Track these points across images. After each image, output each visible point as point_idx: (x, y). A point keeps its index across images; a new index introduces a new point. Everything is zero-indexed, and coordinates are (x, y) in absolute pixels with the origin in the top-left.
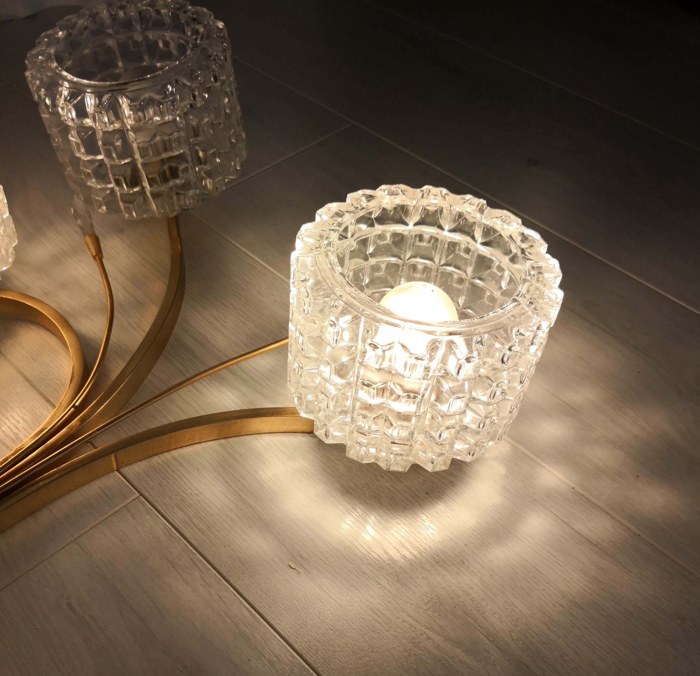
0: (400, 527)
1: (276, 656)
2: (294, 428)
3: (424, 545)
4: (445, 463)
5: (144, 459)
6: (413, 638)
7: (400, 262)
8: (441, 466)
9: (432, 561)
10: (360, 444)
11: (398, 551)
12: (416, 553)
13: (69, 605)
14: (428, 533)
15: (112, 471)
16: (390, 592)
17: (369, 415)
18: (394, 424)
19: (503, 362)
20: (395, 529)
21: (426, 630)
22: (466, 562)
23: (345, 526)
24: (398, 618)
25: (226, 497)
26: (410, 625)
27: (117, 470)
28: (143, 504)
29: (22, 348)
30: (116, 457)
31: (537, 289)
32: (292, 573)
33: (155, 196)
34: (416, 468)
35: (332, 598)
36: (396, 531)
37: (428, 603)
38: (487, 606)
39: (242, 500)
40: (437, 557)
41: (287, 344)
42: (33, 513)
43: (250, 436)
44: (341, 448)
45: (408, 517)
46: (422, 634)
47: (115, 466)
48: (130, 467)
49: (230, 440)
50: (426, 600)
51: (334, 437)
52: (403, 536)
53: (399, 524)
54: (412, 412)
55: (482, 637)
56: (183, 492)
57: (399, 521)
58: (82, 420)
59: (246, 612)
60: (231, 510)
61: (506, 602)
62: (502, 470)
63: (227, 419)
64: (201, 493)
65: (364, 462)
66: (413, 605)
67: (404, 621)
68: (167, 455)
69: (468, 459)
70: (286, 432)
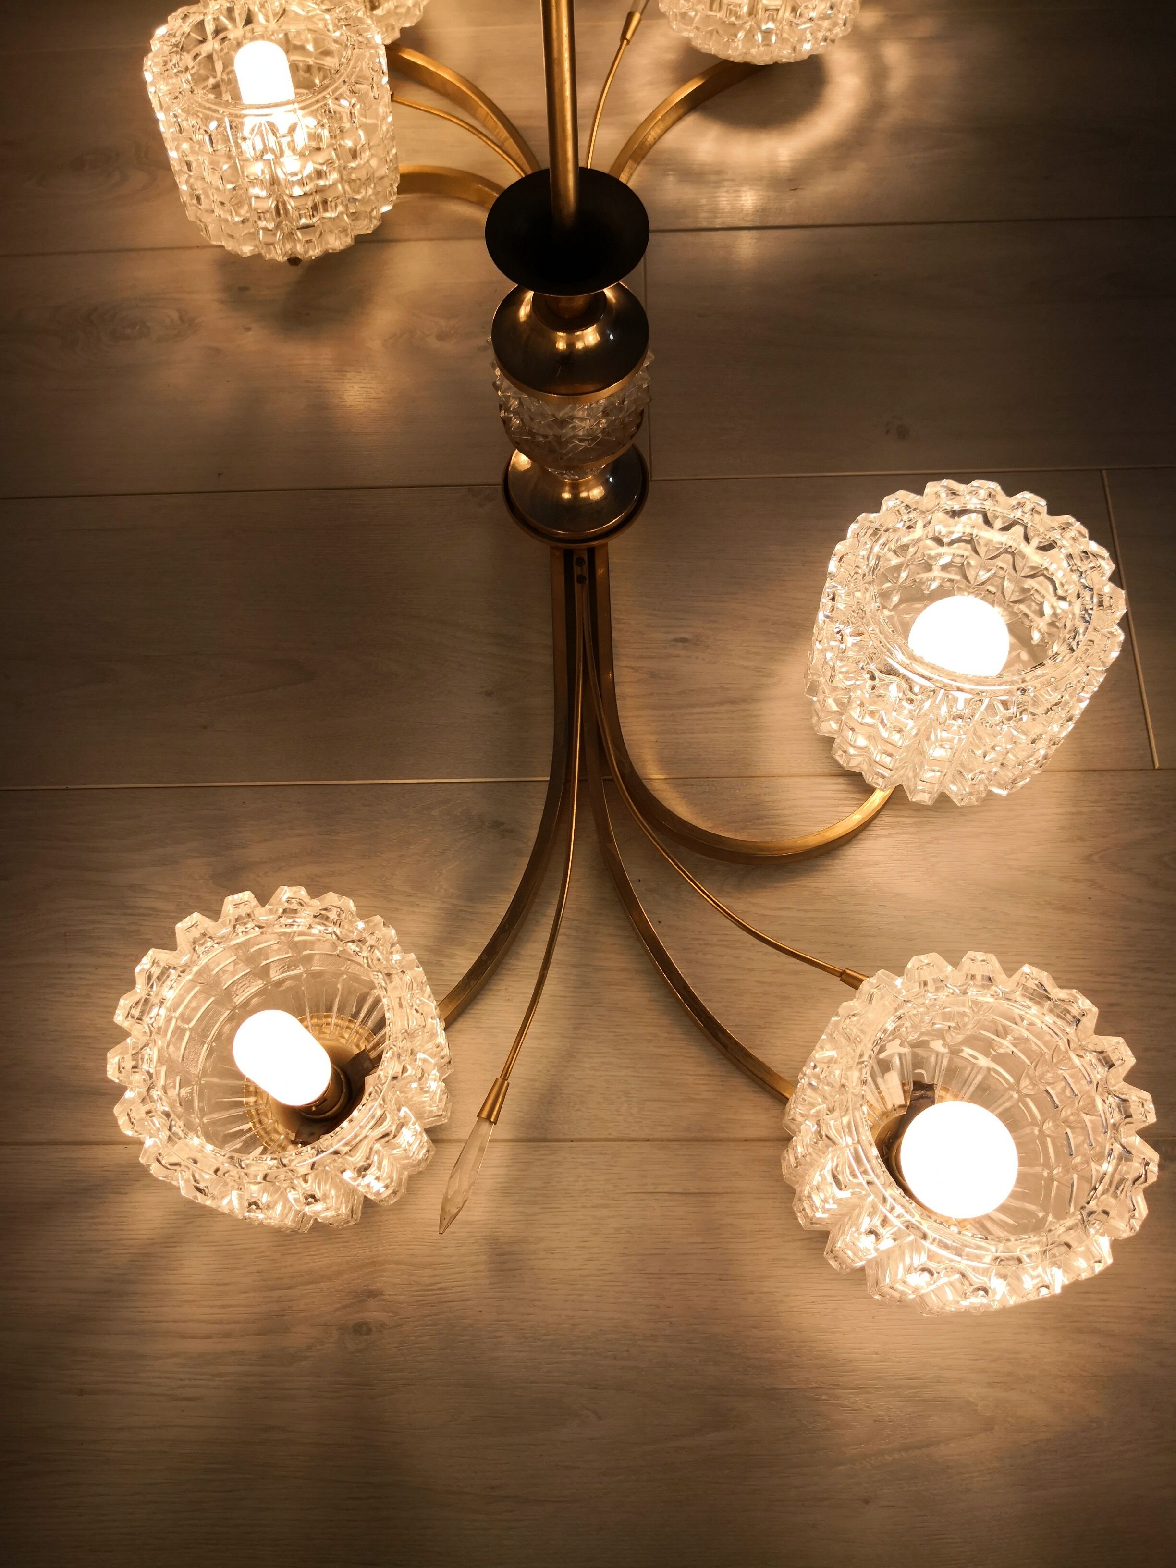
32: (798, 192)
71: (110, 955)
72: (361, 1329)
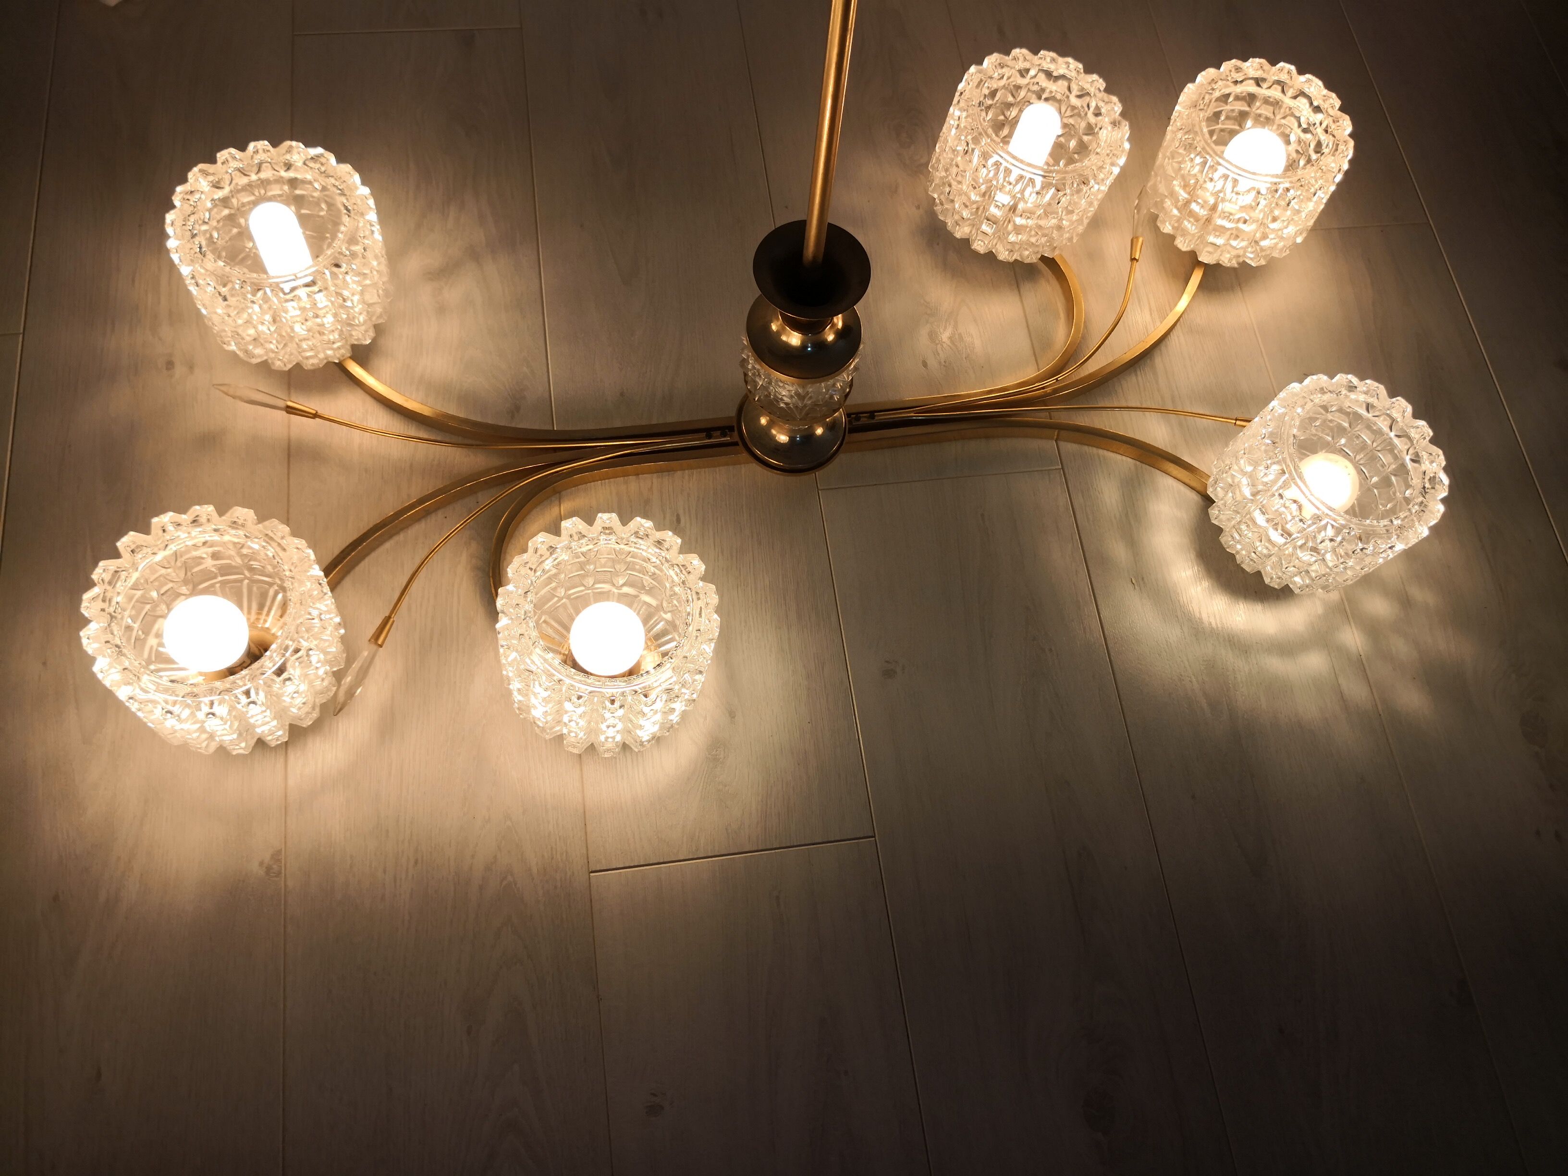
0: (1221, 602)
2: (1193, 484)
3: (1228, 625)
4: (1278, 584)
6: (1181, 675)
7: (1349, 429)
8: (1276, 584)
9: (1227, 638)
10: (1233, 538)
11: (1209, 617)
12: (1219, 626)
13: (982, 515)
14: (1237, 618)
15: (1052, 439)
16: (1185, 638)
17: (1251, 527)
18: (1263, 542)
19: (1353, 553)
20: (1216, 602)
21: (1192, 676)
22: (1249, 653)
23: (1183, 574)
24: (1180, 657)
25: (1117, 504)
26: (1185, 667)
27: (1056, 441)
28: (1061, 477)
30: (1058, 432)
31: (1413, 520)
32: (1130, 585)
34: (1259, 574)
35: (1146, 617)
36: (1216, 604)
37: (1206, 661)
38: (1242, 687)
39: (1127, 515)
40: (1231, 637)
42: (987, 437)
44: (1220, 530)
45: (1230, 599)
46: (1188, 676)
47: (1055, 437)
48: (1065, 443)
49: (1144, 465)
50: (1205, 659)
51: (1222, 521)
52: (1218, 610)
54: (1278, 543)
55: (1225, 703)
56: (1091, 485)
57: (1223, 598)
58: (1055, 392)
59: (1087, 590)
60: (1115, 518)
61: (1256, 693)
62: (1320, 610)
64: (1102, 493)
65: (1228, 550)
66: (1195, 656)
67: (1182, 661)
69: (1297, 591)
70: (1187, 485)
72: (170, 365)
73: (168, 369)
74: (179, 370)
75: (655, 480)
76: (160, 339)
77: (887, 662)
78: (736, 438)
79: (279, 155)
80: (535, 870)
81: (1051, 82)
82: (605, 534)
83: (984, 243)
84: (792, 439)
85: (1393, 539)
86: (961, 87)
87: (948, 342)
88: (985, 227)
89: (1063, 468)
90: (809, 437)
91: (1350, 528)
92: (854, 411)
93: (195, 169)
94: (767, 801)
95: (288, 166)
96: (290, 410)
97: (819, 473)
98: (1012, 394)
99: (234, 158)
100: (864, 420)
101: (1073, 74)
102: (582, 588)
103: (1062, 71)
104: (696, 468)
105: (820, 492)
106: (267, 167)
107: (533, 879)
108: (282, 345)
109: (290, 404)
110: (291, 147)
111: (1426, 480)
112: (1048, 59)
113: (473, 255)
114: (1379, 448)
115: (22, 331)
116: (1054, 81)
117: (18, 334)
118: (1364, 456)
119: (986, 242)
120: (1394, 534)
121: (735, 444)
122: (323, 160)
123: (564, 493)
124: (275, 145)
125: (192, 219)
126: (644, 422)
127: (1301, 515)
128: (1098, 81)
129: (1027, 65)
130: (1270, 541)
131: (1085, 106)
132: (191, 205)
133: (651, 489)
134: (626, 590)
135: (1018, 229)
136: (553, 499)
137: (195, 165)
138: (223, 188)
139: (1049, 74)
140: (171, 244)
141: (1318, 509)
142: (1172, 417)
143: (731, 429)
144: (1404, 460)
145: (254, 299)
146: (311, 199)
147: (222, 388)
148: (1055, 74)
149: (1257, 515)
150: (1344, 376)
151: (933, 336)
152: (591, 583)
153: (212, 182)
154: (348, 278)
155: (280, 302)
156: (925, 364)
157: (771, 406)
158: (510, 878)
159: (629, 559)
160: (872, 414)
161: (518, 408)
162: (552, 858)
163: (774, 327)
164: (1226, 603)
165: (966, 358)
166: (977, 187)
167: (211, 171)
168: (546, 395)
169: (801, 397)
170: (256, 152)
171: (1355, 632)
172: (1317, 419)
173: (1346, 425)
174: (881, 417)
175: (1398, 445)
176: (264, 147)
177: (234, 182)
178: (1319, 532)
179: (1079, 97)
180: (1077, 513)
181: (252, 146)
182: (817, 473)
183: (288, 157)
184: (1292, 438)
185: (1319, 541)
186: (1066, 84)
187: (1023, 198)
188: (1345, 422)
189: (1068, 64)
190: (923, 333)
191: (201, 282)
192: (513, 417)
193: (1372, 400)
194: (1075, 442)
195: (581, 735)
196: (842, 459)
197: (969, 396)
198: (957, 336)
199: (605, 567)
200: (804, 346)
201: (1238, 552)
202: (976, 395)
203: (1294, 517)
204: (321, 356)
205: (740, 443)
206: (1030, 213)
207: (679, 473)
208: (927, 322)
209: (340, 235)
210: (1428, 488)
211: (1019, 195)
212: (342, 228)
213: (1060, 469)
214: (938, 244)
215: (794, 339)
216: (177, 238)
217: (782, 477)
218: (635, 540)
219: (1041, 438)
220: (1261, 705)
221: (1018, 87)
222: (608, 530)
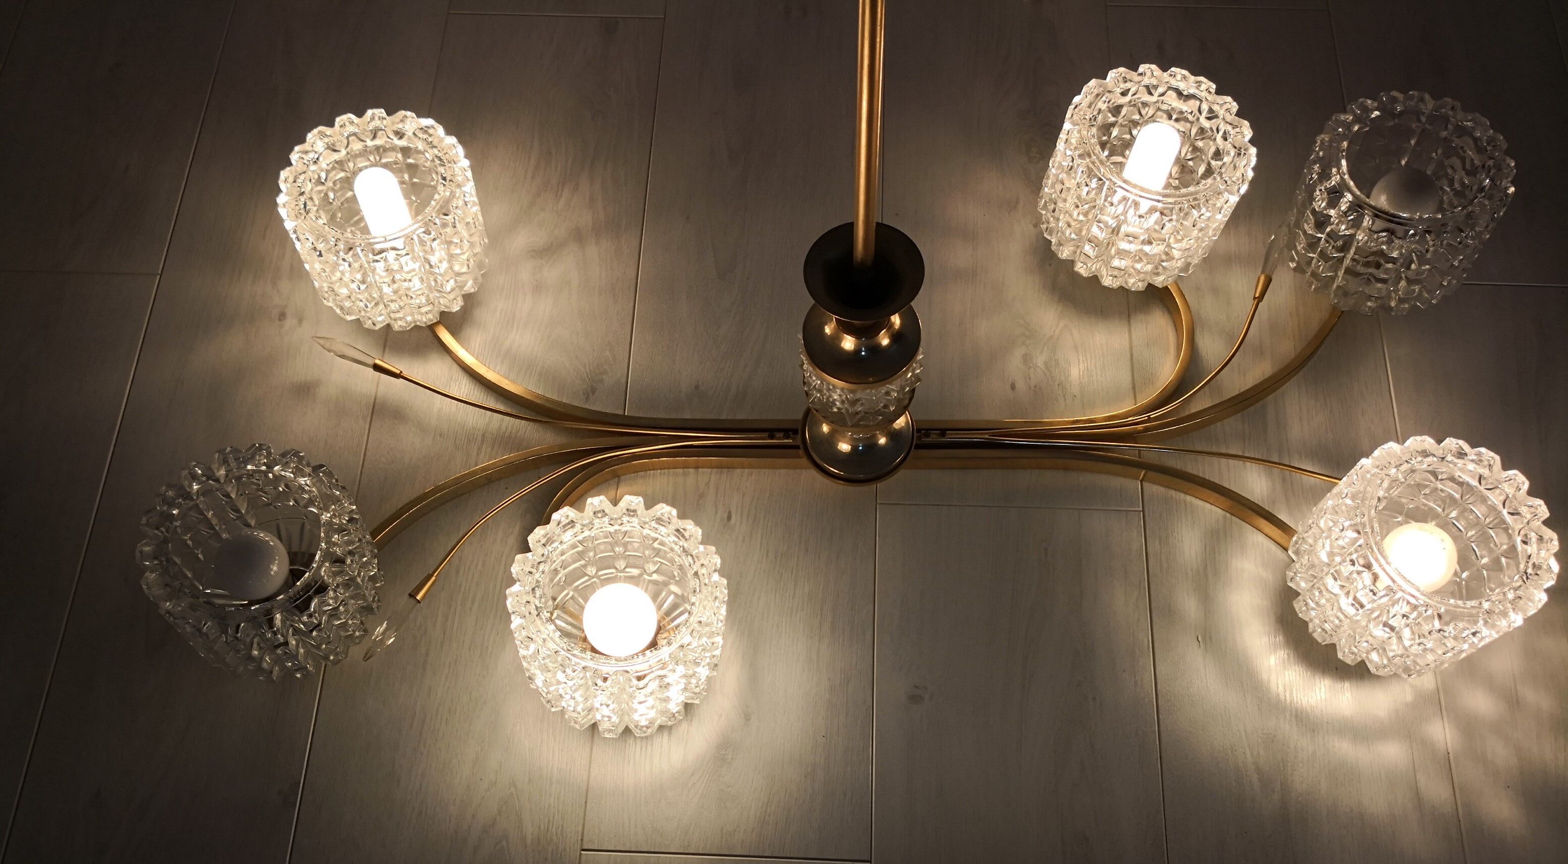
0: (1294, 673)
1: (1142, 683)
3: (1298, 699)
4: (1353, 660)
5: (1165, 487)
6: (1234, 745)
7: (1461, 501)
8: (1349, 660)
9: (1294, 713)
10: (1306, 604)
11: (1278, 688)
12: (1288, 699)
13: (1046, 549)
14: (1310, 694)
15: (1138, 478)
16: (1247, 707)
17: (1324, 593)
18: (1334, 611)
20: (1290, 672)
21: (1247, 747)
22: (1316, 732)
23: (1258, 643)
24: (1236, 725)
25: (1196, 556)
26: (1240, 737)
27: (1141, 481)
28: (1139, 519)
29: (1147, 329)
30: (1146, 472)
32: (1196, 643)
33: (1348, 271)
35: (1206, 679)
36: (1289, 674)
37: (1265, 734)
38: (1302, 767)
39: (1205, 568)
40: (1299, 713)
41: (1336, 484)
42: (1066, 469)
43: (1250, 526)
44: (1294, 595)
45: (1306, 672)
46: (1242, 747)
47: (1142, 477)
48: (1151, 485)
49: (1234, 518)
50: (1265, 731)
51: (1298, 584)
52: (1290, 681)
53: (1295, 671)
55: (1279, 781)
56: (1172, 532)
57: (1297, 669)
58: (1146, 430)
59: (1146, 642)
60: (1192, 570)
61: (1316, 777)
62: (1409, 698)
63: (1244, 505)
64: (1182, 541)
66: (1255, 727)
67: (1238, 731)
68: (1182, 496)
69: (1375, 671)
70: (1278, 544)
71: (533, 178)
72: (282, 316)
73: (280, 320)
74: (290, 322)
75: (713, 477)
76: (278, 291)
77: (916, 687)
78: (799, 442)
79: (393, 123)
80: (529, 841)
81: (1181, 101)
82: (629, 515)
83: (1087, 266)
84: (854, 449)
85: (1479, 624)
86: (1077, 99)
87: (1043, 367)
88: (1087, 248)
89: (1143, 511)
90: (871, 446)
91: (1427, 606)
92: (924, 427)
93: (315, 131)
94: (766, 809)
95: (400, 135)
96: (377, 368)
97: (880, 485)
98: (1099, 427)
99: (352, 123)
100: (934, 438)
101: (1204, 94)
102: (613, 570)
103: (1192, 91)
104: (756, 468)
105: (878, 506)
106: (383, 134)
107: (526, 847)
108: (373, 303)
109: (378, 362)
110: (405, 117)
111: (1530, 565)
112: (1179, 77)
113: (578, 236)
114: (1491, 526)
115: (160, 272)
116: (1185, 101)
117: (156, 275)
118: (1476, 533)
119: (1089, 265)
120: (1480, 619)
121: (797, 447)
122: (431, 131)
123: (622, 477)
124: (390, 113)
125: (302, 177)
126: (713, 416)
127: (1374, 585)
128: (1230, 103)
129: (1154, 82)
130: (1340, 609)
131: (1215, 129)
132: (304, 164)
133: (707, 484)
134: (655, 577)
135: (1121, 253)
136: (612, 482)
137: (316, 127)
138: (339, 151)
139: (1179, 93)
140: (281, 199)
141: (1394, 581)
142: (1276, 471)
143: (795, 432)
144: (1516, 541)
145: (346, 257)
146: (424, 169)
147: (322, 342)
148: (1185, 93)
149: (1329, 581)
150: (1454, 441)
151: (1027, 359)
152: (623, 567)
153: (327, 144)
154: (435, 244)
155: (368, 262)
156: (1013, 387)
157: (825, 411)
158: (504, 843)
159: (656, 545)
160: (943, 432)
161: (593, 391)
162: (548, 830)
163: (828, 330)
164: (1300, 675)
165: (1058, 385)
166: (1080, 205)
167: (328, 133)
168: (624, 380)
169: (853, 403)
170: (373, 119)
171: (1446, 725)
172: (1426, 486)
173: (1457, 496)
174: (951, 437)
175: (1511, 524)
176: (380, 115)
177: (350, 146)
178: (1393, 605)
179: (1209, 119)
180: (1150, 560)
181: (370, 112)
182: (878, 485)
183: (400, 126)
184: (1376, 501)
185: (1391, 615)
186: (1198, 103)
187: (1125, 221)
188: (1457, 493)
189: (1199, 83)
190: (1018, 354)
191: (301, 237)
192: (587, 398)
193: (1483, 471)
194: (1162, 485)
195: (615, 719)
196: (901, 474)
197: (1051, 424)
198: (1053, 363)
199: (637, 552)
200: (857, 351)
201: (1311, 620)
202: (1059, 423)
203: (1365, 587)
204: (409, 318)
205: (801, 447)
206: (1134, 238)
207: (738, 471)
208: (1024, 343)
209: (433, 203)
210: (1531, 574)
211: (1122, 218)
212: (436, 197)
213: (1140, 511)
214: (1050, 265)
215: (848, 343)
216: (287, 194)
217: (841, 487)
218: (657, 526)
219: (1125, 476)
220: (1319, 790)
221: (1145, 104)
222: (631, 512)
